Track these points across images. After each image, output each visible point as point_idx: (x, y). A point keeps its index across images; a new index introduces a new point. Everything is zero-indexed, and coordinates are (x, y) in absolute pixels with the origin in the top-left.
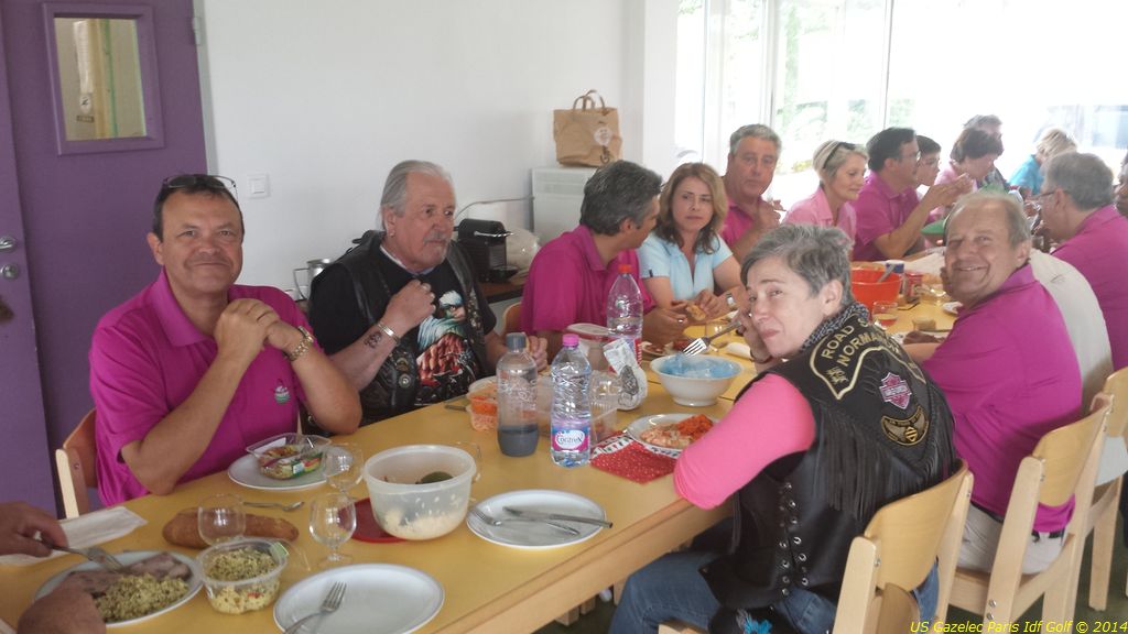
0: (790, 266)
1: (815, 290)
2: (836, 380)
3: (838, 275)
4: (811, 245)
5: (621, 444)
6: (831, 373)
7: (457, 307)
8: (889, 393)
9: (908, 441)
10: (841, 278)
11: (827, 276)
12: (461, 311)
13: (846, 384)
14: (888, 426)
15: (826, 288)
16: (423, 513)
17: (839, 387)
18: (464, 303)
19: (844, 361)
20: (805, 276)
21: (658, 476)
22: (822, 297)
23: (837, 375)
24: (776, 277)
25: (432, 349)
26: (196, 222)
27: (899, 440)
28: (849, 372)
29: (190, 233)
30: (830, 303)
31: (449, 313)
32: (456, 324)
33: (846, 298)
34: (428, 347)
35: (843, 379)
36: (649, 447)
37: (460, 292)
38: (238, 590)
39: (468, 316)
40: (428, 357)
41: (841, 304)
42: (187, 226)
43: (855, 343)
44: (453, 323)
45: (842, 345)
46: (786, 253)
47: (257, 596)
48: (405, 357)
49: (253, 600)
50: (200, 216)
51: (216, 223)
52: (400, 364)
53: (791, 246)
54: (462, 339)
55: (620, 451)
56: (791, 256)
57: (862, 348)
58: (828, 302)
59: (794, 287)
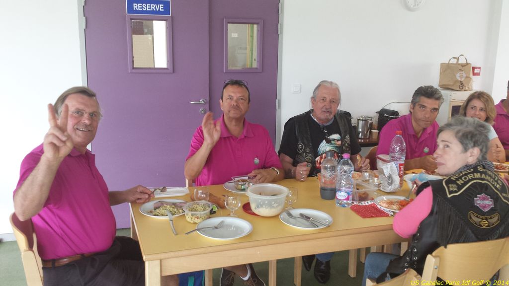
0: (456, 137)
1: (466, 150)
2: (451, 189)
3: (479, 145)
4: (470, 129)
5: (368, 203)
6: (450, 185)
7: (338, 140)
8: (479, 202)
9: (481, 226)
10: (480, 147)
11: (472, 145)
12: (340, 142)
13: (456, 192)
14: (472, 216)
15: (471, 150)
16: (262, 206)
17: (451, 192)
18: (342, 139)
19: (460, 182)
20: (462, 143)
21: (372, 217)
22: (468, 154)
23: (453, 187)
24: (449, 140)
25: (324, 155)
26: (232, 94)
27: (476, 223)
28: (460, 188)
29: (230, 98)
30: (472, 158)
31: (332, 142)
32: (336, 147)
33: (481, 157)
34: (322, 154)
35: (455, 189)
36: (379, 207)
37: (340, 135)
38: (192, 215)
39: (342, 145)
40: (321, 158)
41: (478, 159)
42: (229, 96)
43: (470, 176)
44: (335, 146)
45: (463, 175)
46: (456, 130)
47: (198, 218)
48: (310, 156)
49: (196, 219)
50: (233, 92)
51: (239, 95)
52: (307, 159)
53: (459, 128)
54: (338, 153)
55: (366, 206)
56: (458, 132)
57: (473, 179)
58: (471, 156)
59: (456, 146)
